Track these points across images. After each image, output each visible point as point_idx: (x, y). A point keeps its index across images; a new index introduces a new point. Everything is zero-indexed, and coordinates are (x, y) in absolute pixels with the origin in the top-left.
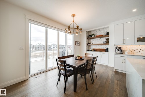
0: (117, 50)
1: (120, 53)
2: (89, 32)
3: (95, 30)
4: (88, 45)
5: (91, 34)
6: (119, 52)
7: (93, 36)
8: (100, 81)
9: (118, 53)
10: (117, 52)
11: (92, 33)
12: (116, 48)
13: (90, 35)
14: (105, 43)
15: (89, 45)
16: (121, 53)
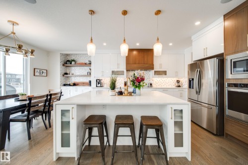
2: (67, 55)
3: (76, 54)
4: (63, 75)
5: (70, 59)
7: (73, 63)
11: (73, 58)
12: (97, 81)
13: (68, 61)
14: (89, 74)
15: (65, 75)
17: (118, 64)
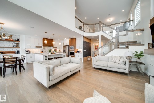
1: (28, 53)
12: (26, 51)
17: (39, 43)
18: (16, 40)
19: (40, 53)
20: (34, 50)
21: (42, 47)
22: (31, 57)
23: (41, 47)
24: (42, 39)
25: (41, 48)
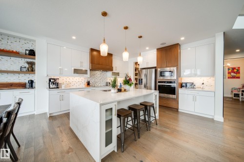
0: (50, 83)
1: (56, 87)
6: (54, 86)
8: (33, 148)
9: (53, 88)
10: (51, 86)
12: (50, 80)
14: (24, 70)
16: (58, 88)
17: (81, 63)
18: (27, 52)
19: (84, 86)
20: (71, 78)
21: (89, 72)
22: (62, 99)
23: (85, 72)
24: (89, 51)
25: (85, 75)
